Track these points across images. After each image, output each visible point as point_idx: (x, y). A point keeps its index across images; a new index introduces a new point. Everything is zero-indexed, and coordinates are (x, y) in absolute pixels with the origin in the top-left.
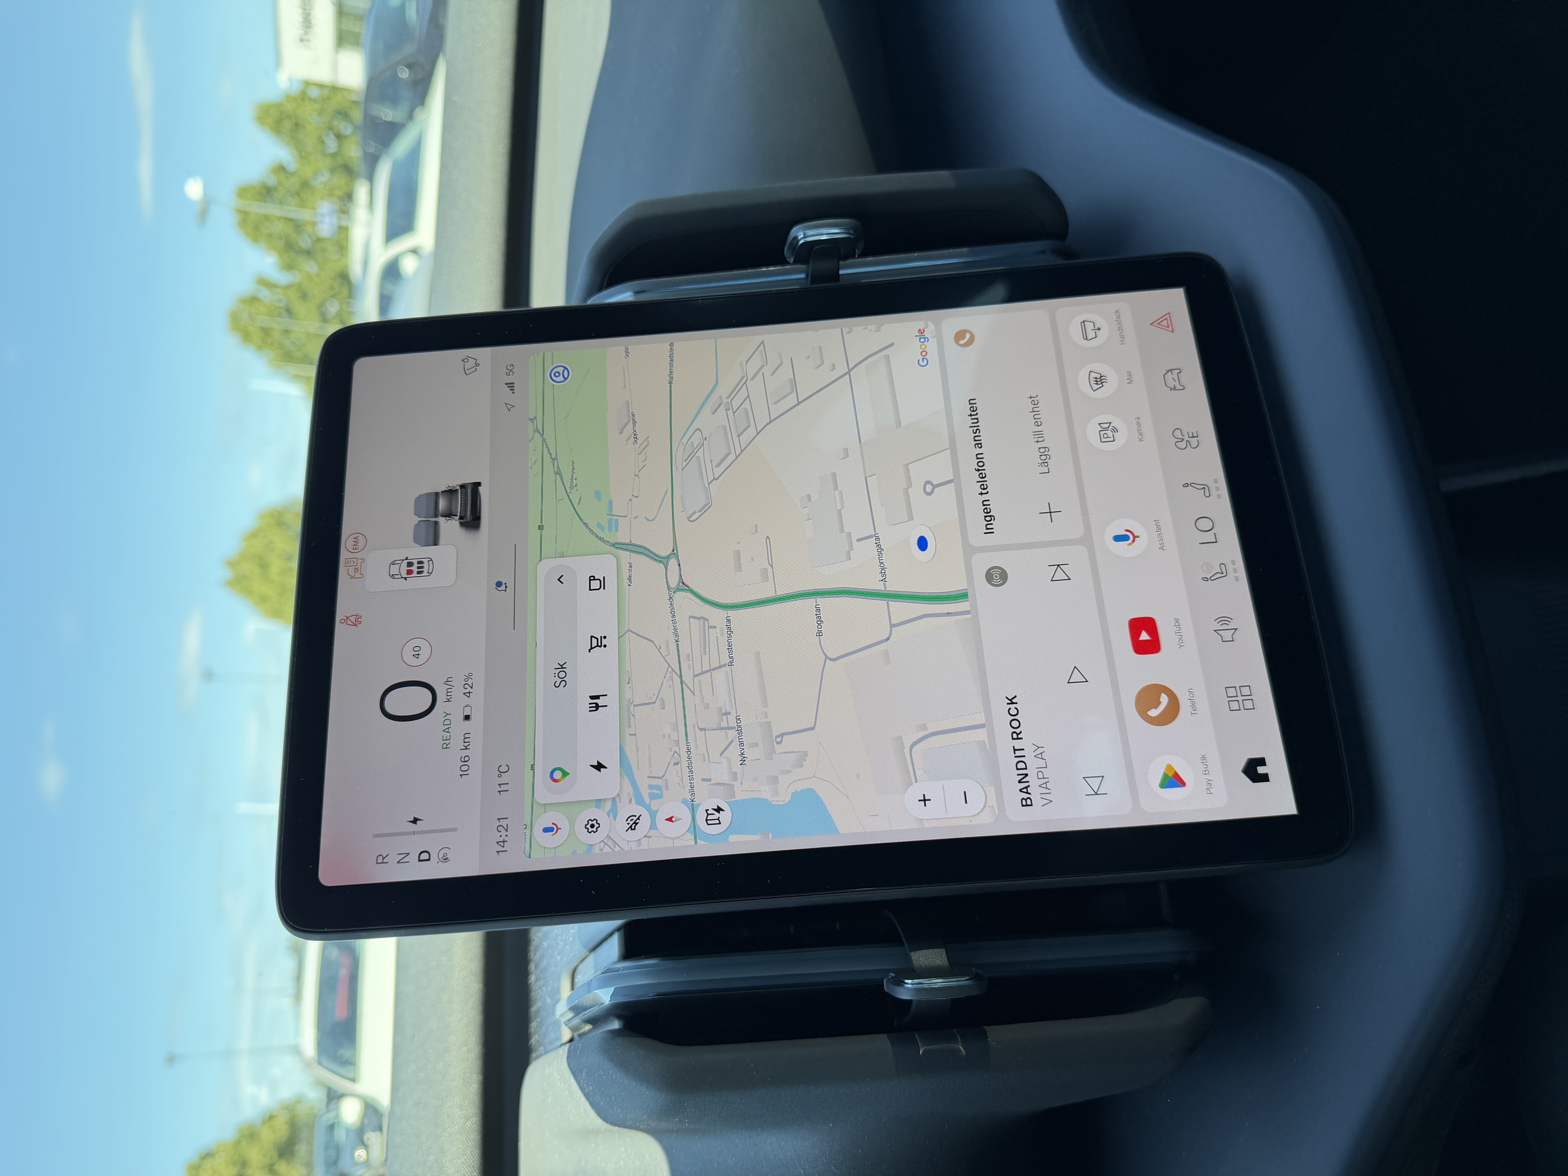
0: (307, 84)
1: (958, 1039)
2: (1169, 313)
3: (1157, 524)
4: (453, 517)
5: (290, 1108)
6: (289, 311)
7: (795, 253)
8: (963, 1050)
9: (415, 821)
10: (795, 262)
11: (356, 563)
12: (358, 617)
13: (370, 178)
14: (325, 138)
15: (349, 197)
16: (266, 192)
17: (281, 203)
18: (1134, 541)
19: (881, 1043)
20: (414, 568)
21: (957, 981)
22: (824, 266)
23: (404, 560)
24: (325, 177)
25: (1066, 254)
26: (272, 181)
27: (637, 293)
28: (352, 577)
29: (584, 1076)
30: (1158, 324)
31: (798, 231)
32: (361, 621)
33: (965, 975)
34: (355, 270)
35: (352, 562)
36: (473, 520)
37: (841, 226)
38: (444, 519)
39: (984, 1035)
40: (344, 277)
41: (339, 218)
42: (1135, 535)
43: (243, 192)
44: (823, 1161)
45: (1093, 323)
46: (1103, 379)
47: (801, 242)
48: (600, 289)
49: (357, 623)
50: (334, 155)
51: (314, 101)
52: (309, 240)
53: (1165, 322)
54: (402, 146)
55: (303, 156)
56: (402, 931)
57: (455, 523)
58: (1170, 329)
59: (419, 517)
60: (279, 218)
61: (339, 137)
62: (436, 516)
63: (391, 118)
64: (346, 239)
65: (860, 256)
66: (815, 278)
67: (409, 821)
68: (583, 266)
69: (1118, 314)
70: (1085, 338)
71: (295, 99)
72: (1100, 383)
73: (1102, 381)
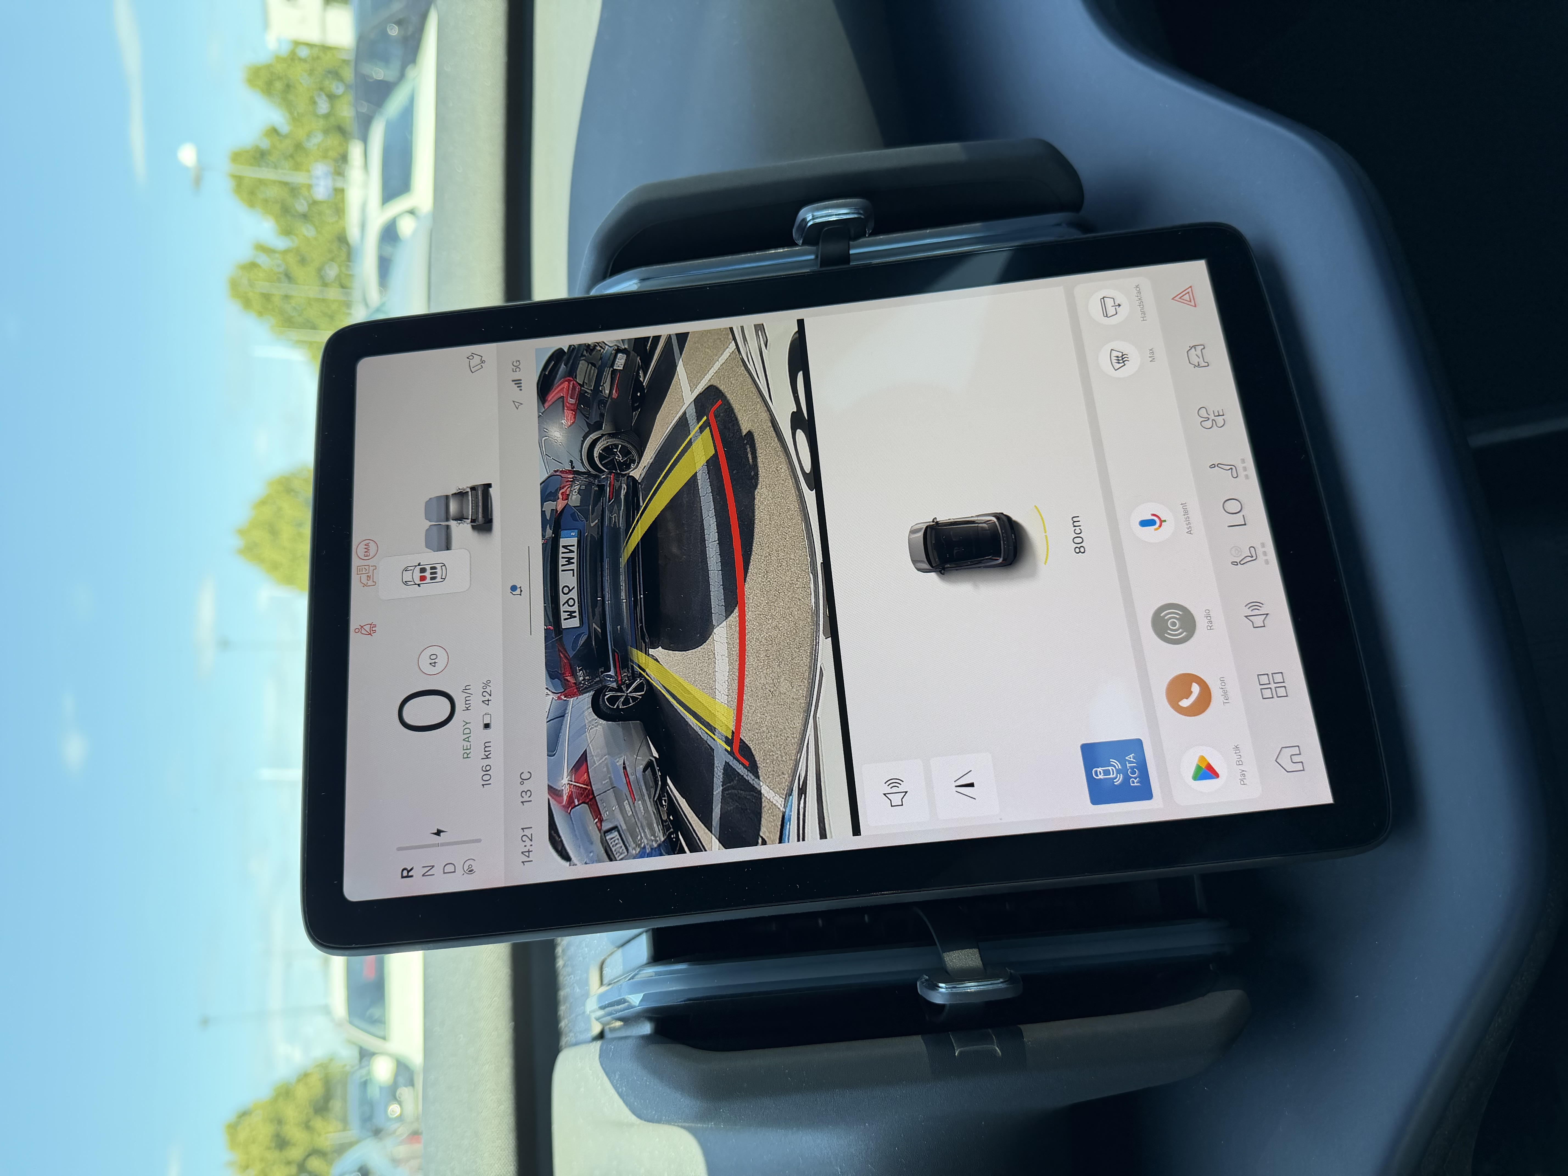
0: (297, 44)
1: (993, 1039)
2: (1191, 287)
3: (1184, 507)
4: (464, 520)
5: (324, 1066)
6: (288, 277)
7: (804, 235)
8: (999, 1051)
9: (438, 833)
10: (804, 244)
11: (368, 570)
12: (372, 626)
13: (365, 139)
14: (317, 99)
15: (344, 158)
16: (259, 156)
17: (276, 167)
18: (1160, 526)
19: (915, 1045)
20: (427, 574)
21: (991, 984)
22: (834, 248)
23: (416, 566)
24: (318, 139)
25: (1083, 226)
26: (265, 144)
27: (643, 280)
28: (365, 585)
29: (617, 1078)
30: (1180, 298)
31: (807, 213)
32: (375, 630)
33: (998, 977)
34: (353, 233)
35: (364, 569)
36: (484, 523)
37: (851, 207)
38: (455, 522)
39: (1020, 1034)
40: (342, 239)
41: (334, 180)
42: (1162, 519)
43: (236, 157)
44: (859, 1159)
45: (1113, 299)
46: (1125, 358)
47: (809, 224)
48: (604, 278)
49: (372, 632)
50: (327, 116)
51: (304, 61)
52: (305, 203)
53: (1186, 297)
54: (394, 105)
55: (296, 119)
56: (431, 945)
57: (466, 526)
58: (1193, 303)
59: (430, 521)
60: (274, 182)
61: (331, 97)
62: (447, 520)
63: (382, 77)
64: (343, 200)
65: (871, 235)
66: (825, 261)
67: (433, 834)
68: (586, 252)
69: (1138, 289)
70: (1105, 315)
71: (284, 60)
72: (1121, 361)
73: (1124, 360)
